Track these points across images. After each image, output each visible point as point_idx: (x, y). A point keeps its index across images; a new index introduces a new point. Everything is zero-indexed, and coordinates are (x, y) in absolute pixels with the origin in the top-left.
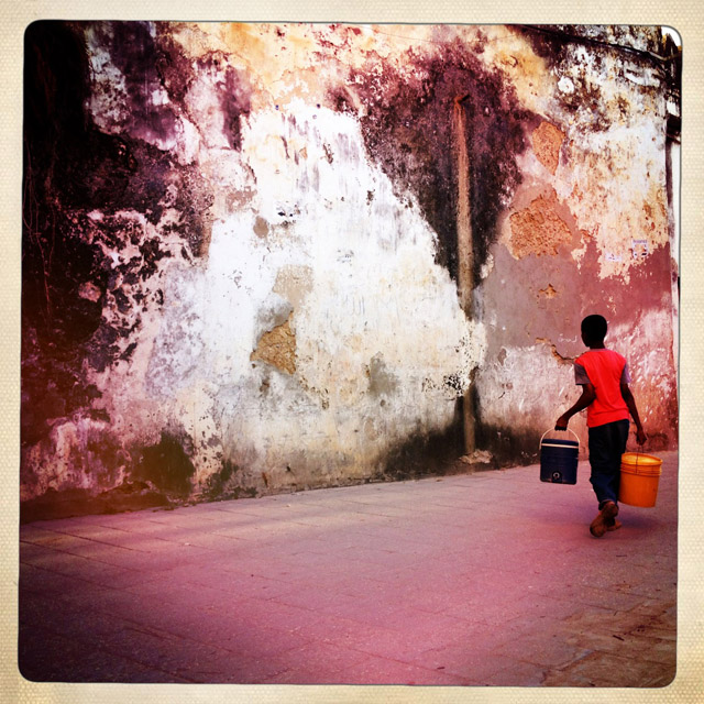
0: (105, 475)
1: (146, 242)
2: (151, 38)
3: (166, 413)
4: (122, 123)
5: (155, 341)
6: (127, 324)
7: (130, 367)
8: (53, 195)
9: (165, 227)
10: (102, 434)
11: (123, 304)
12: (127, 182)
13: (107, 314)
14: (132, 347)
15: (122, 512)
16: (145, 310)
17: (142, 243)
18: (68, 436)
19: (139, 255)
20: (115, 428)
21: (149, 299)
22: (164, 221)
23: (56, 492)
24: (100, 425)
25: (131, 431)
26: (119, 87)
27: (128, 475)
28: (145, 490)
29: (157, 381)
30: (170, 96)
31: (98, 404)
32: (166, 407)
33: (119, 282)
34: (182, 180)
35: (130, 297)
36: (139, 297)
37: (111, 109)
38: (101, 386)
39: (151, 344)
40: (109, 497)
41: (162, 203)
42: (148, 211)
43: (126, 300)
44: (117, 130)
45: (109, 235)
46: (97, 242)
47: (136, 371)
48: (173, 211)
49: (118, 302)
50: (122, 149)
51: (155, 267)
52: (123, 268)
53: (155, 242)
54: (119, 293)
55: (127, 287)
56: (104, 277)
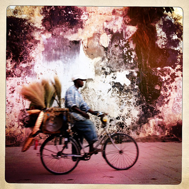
0: (162, 132)
1: (172, 74)
2: (173, 23)
4: (165, 45)
5: (174, 99)
6: (167, 95)
7: (168, 105)
8: (148, 65)
9: (177, 70)
10: (162, 122)
12: (167, 59)
13: (162, 92)
14: (169, 100)
15: (167, 142)
16: (172, 91)
18: (153, 122)
19: (170, 77)
20: (164, 121)
21: (172, 88)
22: (176, 68)
23: (151, 136)
24: (161, 120)
25: (169, 122)
26: (164, 37)
27: (168, 133)
28: (173, 137)
29: (175, 109)
30: (178, 37)
31: (160, 115)
32: (178, 116)
33: (165, 84)
34: (181, 57)
35: (168, 88)
36: (170, 88)
37: (162, 42)
38: (161, 110)
39: (173, 100)
40: (164, 138)
41: (176, 64)
42: (172, 66)
43: (167, 89)
44: (164, 47)
45: (162, 73)
46: (159, 75)
47: (170, 107)
48: (179, 65)
49: (165, 89)
50: (165, 52)
51: (174, 80)
52: (166, 81)
53: (174, 73)
54: (165, 87)
55: (167, 86)
56: (161, 84)
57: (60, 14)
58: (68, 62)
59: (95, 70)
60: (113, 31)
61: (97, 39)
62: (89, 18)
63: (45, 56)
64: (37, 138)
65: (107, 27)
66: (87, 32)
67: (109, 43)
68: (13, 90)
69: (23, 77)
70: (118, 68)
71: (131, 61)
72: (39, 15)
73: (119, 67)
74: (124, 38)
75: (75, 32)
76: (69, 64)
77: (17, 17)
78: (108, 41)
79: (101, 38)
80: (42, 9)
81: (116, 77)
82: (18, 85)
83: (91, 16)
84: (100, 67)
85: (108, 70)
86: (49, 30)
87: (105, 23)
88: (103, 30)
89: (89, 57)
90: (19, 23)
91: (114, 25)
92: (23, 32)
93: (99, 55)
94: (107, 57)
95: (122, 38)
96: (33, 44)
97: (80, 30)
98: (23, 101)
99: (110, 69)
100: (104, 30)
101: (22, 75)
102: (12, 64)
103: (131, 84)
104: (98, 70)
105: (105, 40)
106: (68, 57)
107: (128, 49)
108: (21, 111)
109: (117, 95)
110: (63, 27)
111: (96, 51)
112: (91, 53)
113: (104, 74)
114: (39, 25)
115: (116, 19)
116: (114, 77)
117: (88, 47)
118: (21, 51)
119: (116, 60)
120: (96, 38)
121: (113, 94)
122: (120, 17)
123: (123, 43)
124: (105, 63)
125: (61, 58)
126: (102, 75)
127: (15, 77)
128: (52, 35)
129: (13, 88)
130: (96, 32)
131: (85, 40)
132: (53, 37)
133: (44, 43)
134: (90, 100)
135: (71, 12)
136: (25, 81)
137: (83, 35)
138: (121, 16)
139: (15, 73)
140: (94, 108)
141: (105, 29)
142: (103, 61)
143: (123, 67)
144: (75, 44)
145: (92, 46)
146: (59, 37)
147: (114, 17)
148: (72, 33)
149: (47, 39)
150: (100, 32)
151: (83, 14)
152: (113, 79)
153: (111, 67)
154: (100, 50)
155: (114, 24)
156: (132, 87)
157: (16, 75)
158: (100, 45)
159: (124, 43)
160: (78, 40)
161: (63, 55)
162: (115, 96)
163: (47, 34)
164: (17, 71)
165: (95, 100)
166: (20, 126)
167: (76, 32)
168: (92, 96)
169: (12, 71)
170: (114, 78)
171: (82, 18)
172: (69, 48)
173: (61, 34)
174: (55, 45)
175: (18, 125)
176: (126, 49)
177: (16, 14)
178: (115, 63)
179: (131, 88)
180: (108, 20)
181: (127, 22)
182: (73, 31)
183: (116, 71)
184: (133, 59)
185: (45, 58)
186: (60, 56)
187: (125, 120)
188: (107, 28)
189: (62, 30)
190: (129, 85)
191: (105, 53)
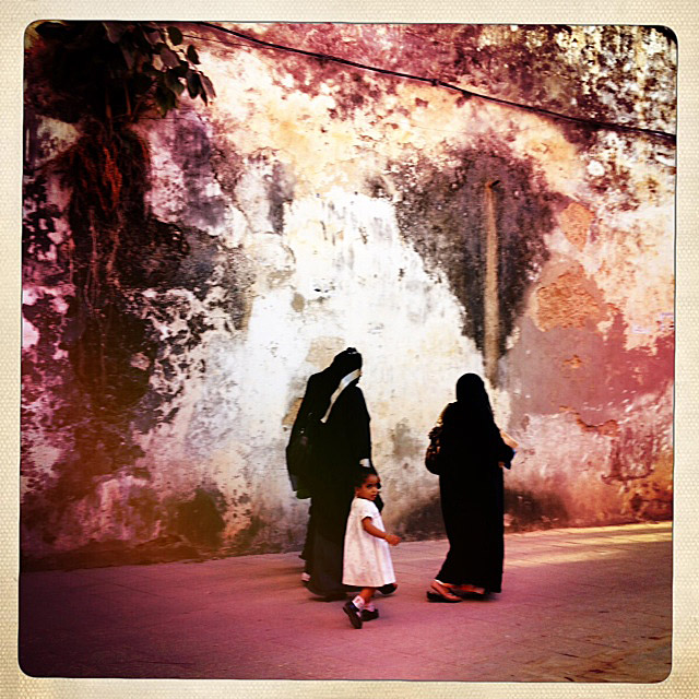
0: (142, 528)
1: (193, 317)
2: (207, 139)
3: (203, 471)
4: (179, 213)
5: (195, 406)
6: (170, 390)
7: (172, 428)
8: (113, 276)
9: (212, 304)
10: (143, 490)
11: (169, 372)
12: (179, 264)
13: (154, 381)
14: (176, 410)
15: (156, 563)
16: (188, 377)
17: (189, 318)
18: (112, 492)
19: (186, 328)
20: (154, 485)
21: (192, 368)
22: (210, 298)
23: (97, 543)
24: (141, 482)
25: (169, 488)
26: (177, 181)
27: (164, 528)
28: (178, 544)
29: (194, 442)
30: (222, 188)
31: (141, 462)
32: (202, 466)
33: (167, 353)
34: (229, 261)
35: (176, 365)
36: (184, 366)
37: (169, 200)
38: (144, 446)
39: (192, 408)
40: (144, 549)
41: (209, 282)
42: (197, 290)
43: (172, 368)
44: (173, 218)
45: (160, 311)
46: (149, 318)
47: (177, 433)
48: (219, 288)
49: (164, 370)
50: (176, 235)
51: (199, 339)
52: (171, 340)
53: (201, 316)
54: (166, 362)
55: (173, 357)
56: (153, 348)
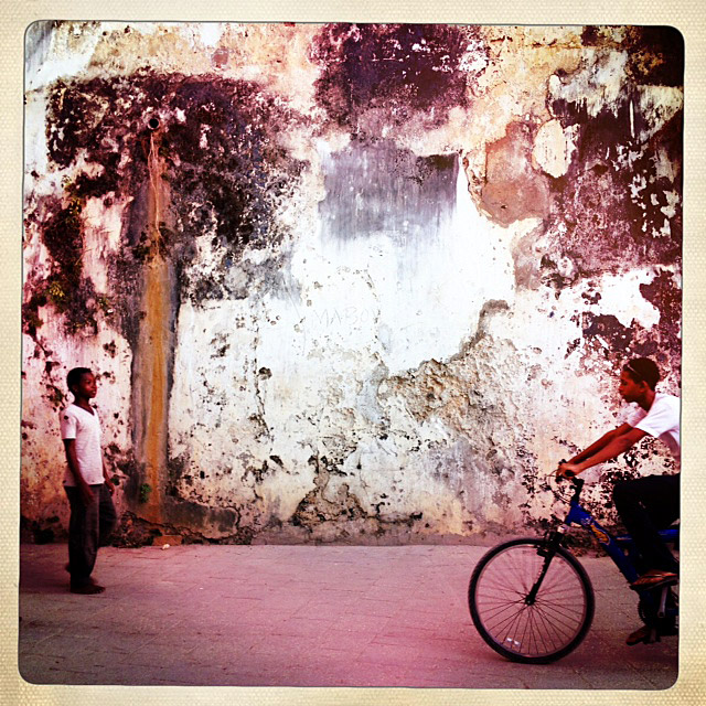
57: (380, 55)
58: (414, 240)
59: (516, 267)
60: (589, 110)
61: (522, 148)
62: (490, 62)
63: (330, 219)
64: (310, 516)
65: (563, 97)
66: (483, 118)
67: (570, 162)
68: (222, 346)
69: (257, 298)
70: (608, 259)
71: (661, 230)
72: (303, 64)
73: (610, 254)
74: (633, 135)
75: (439, 123)
76: (416, 249)
77: (226, 76)
78: (566, 152)
79: (538, 140)
80: (314, 40)
81: (598, 294)
82: (238, 327)
83: (498, 56)
84: (537, 254)
85: (567, 267)
86: (341, 119)
87: (555, 80)
88: (547, 107)
89: (493, 219)
90: (236, 97)
91: (593, 85)
92: (249, 131)
93: (532, 211)
94: (562, 215)
95: (624, 137)
96: (286, 175)
97: (456, 113)
98: (256, 385)
99: (576, 263)
100: (551, 108)
101: (252, 291)
102: (217, 253)
103: (660, 322)
104: (525, 267)
105: (555, 147)
106: (412, 222)
107: (647, 179)
108: (251, 419)
109: (604, 366)
110: (391, 104)
111: (520, 194)
112: (498, 202)
113: (552, 284)
114: (305, 104)
115: (597, 62)
116: (593, 294)
117: (485, 178)
118: (244, 206)
119: (601, 227)
120: (520, 142)
121: (587, 363)
122: (614, 54)
123: (626, 158)
124: (557, 241)
125: (385, 224)
126: (543, 288)
127: (229, 298)
128: (354, 136)
129: (224, 339)
130: (517, 119)
131: (473, 152)
132: (354, 146)
133: (325, 172)
134: (497, 385)
135: (423, 46)
136: (260, 313)
137: (468, 133)
138: (620, 47)
139: (228, 285)
140: (511, 414)
141: (554, 104)
142: (548, 233)
143: (627, 253)
144: (438, 168)
145: (503, 174)
146: (376, 145)
147: (590, 53)
148: (427, 127)
149: (335, 155)
150: (536, 116)
151: (469, 48)
152: (586, 302)
153: (580, 256)
154: (536, 189)
155: (592, 81)
156: (664, 333)
157: (230, 292)
158: (536, 168)
159: (633, 156)
160: (448, 153)
161: (395, 212)
162: (596, 370)
163: (333, 134)
164: (235, 276)
165: (518, 383)
166: (250, 474)
167: (443, 122)
168: (506, 367)
169: (216, 276)
170: (592, 299)
171: (466, 67)
172: (415, 186)
173: (385, 131)
174: (365, 175)
175: (244, 470)
176: (638, 180)
177: (223, 66)
178: (596, 239)
179: (662, 338)
180: (565, 68)
181: (646, 71)
182: (432, 118)
183: (598, 272)
184: (671, 220)
185: (328, 227)
186: (381, 217)
187: (637, 463)
188: (563, 101)
189: (389, 117)
190: (654, 326)
191: (556, 198)
